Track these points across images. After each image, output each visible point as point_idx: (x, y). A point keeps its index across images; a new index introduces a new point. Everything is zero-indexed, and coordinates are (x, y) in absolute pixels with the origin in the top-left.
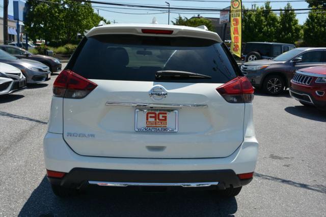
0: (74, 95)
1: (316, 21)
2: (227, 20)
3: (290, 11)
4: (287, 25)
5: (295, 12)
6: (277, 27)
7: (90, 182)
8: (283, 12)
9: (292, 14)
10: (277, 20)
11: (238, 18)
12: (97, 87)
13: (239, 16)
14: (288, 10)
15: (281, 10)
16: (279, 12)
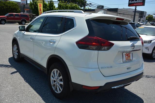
0: (103, 49)
1: (62, 7)
2: (25, 3)
3: (52, 2)
4: (51, 8)
5: (54, 2)
6: (47, 8)
7: (112, 88)
8: (49, 2)
9: (53, 3)
10: (47, 6)
11: (41, 4)
12: (114, 45)
13: (42, 3)
14: (51, 2)
15: (48, 1)
16: (48, 2)
